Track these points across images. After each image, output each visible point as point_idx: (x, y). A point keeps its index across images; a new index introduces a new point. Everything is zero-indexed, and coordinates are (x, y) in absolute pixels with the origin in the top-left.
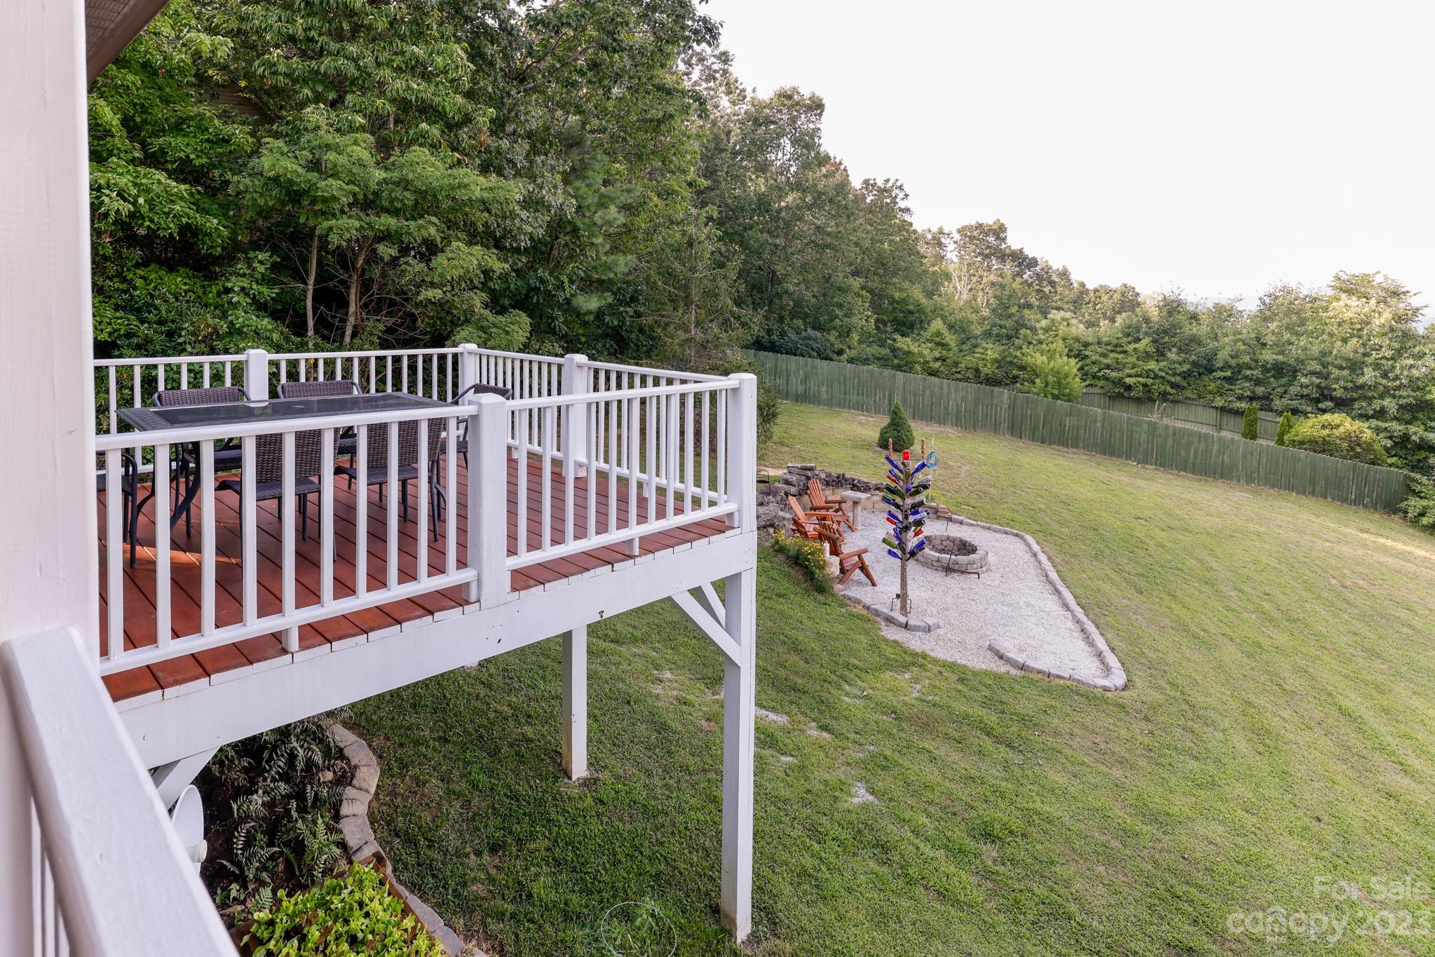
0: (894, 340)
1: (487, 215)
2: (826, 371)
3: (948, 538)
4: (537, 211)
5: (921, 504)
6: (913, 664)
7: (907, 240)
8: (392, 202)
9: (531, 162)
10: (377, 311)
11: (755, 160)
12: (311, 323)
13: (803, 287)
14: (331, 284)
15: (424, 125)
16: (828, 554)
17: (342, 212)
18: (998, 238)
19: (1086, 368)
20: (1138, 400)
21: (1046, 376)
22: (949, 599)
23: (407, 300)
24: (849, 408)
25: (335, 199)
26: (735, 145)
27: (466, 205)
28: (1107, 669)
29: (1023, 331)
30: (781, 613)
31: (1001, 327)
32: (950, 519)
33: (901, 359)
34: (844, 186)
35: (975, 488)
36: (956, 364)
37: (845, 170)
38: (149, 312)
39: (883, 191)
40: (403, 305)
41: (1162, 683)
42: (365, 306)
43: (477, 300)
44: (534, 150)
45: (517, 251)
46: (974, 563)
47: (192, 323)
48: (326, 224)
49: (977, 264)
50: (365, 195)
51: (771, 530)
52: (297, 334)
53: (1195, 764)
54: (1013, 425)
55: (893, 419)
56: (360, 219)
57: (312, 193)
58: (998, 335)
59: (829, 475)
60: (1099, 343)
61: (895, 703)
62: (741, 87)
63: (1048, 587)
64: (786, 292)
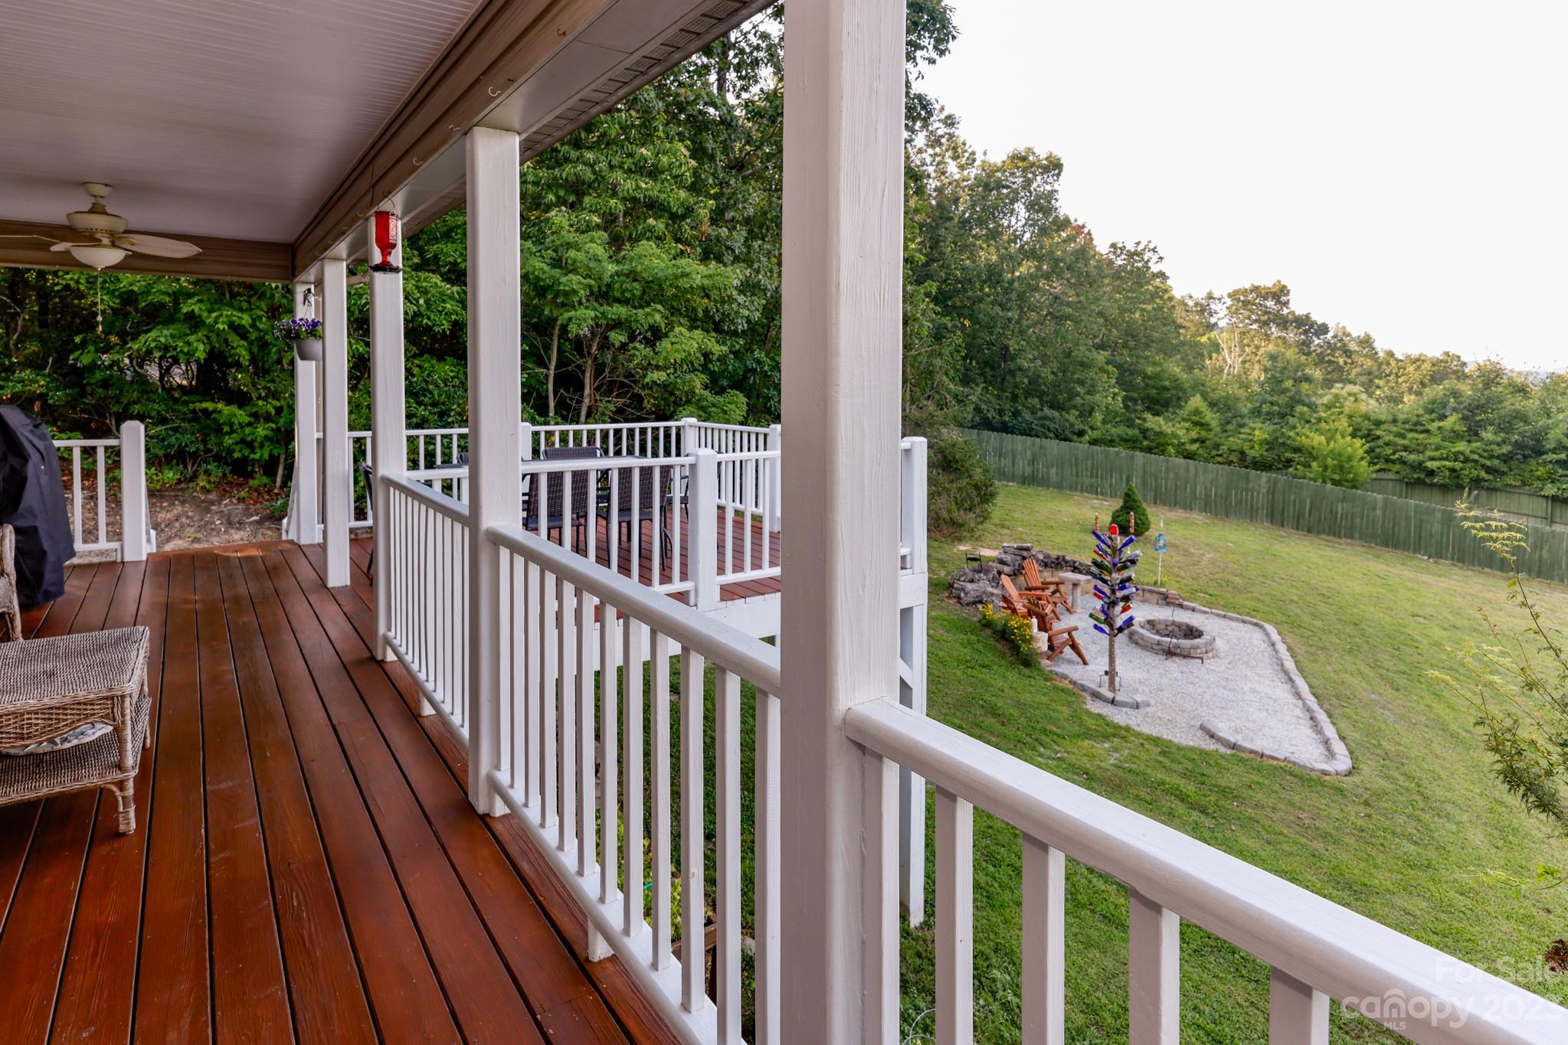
0: (1144, 420)
1: (706, 301)
2: (1055, 452)
3: (1173, 623)
4: (753, 294)
5: (1129, 579)
6: (1114, 735)
7: (1161, 308)
8: (623, 293)
9: (749, 247)
10: (608, 393)
11: (987, 228)
12: (552, 404)
13: (1039, 362)
14: (570, 368)
15: (651, 221)
16: (1035, 629)
17: (580, 303)
18: (1278, 302)
19: (1377, 450)
20: (1444, 488)
21: (1325, 457)
22: (1165, 681)
23: (635, 382)
24: (1082, 491)
25: (575, 292)
26: (964, 212)
27: (688, 292)
28: (1331, 754)
29: (1299, 408)
30: (983, 681)
31: (1272, 404)
32: (1181, 606)
33: (1152, 441)
34: (1085, 251)
35: (1217, 576)
36: (1217, 446)
37: (1089, 233)
38: (425, 396)
39: (1131, 255)
40: (631, 387)
41: (1396, 774)
42: (597, 389)
43: (698, 381)
44: (752, 236)
45: (735, 333)
46: (1198, 647)
47: (459, 405)
48: (567, 315)
49: (1252, 333)
50: (599, 287)
51: (980, 606)
52: (540, 415)
53: (1413, 847)
54: (1273, 512)
55: (1126, 502)
56: (595, 309)
57: (556, 288)
58: (1268, 413)
59: (1047, 556)
60: (1395, 421)
61: (1088, 766)
62: (970, 150)
63: (1282, 675)
64: (1020, 369)
